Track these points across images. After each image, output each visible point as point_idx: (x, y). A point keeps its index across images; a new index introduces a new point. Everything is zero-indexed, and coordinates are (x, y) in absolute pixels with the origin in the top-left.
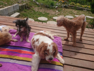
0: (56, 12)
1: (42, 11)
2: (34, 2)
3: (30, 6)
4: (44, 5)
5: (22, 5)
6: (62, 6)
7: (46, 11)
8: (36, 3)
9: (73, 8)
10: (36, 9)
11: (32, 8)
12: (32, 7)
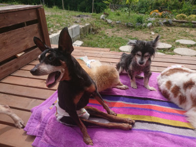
0: (151, 34)
1: (120, 34)
2: (103, 19)
3: (96, 28)
4: (123, 24)
5: (83, 26)
6: (160, 23)
7: (129, 35)
8: (106, 21)
9: (184, 24)
10: (109, 32)
11: (100, 31)
12: (100, 29)
